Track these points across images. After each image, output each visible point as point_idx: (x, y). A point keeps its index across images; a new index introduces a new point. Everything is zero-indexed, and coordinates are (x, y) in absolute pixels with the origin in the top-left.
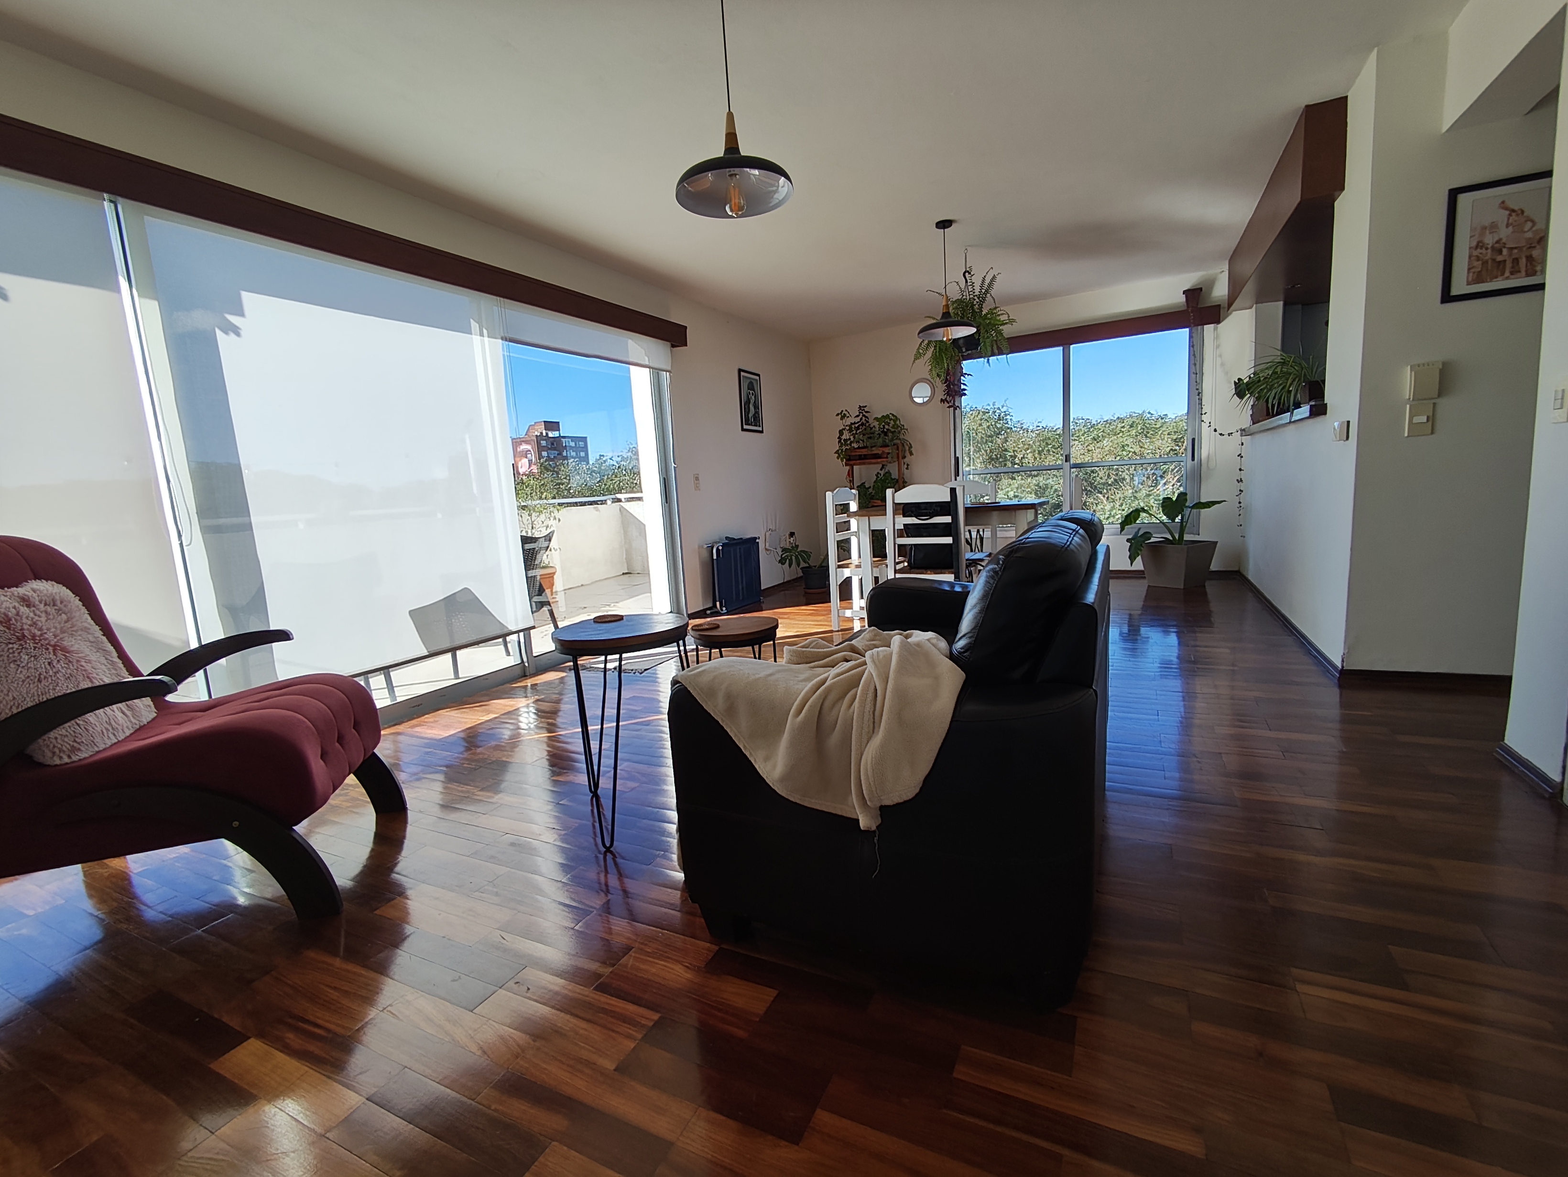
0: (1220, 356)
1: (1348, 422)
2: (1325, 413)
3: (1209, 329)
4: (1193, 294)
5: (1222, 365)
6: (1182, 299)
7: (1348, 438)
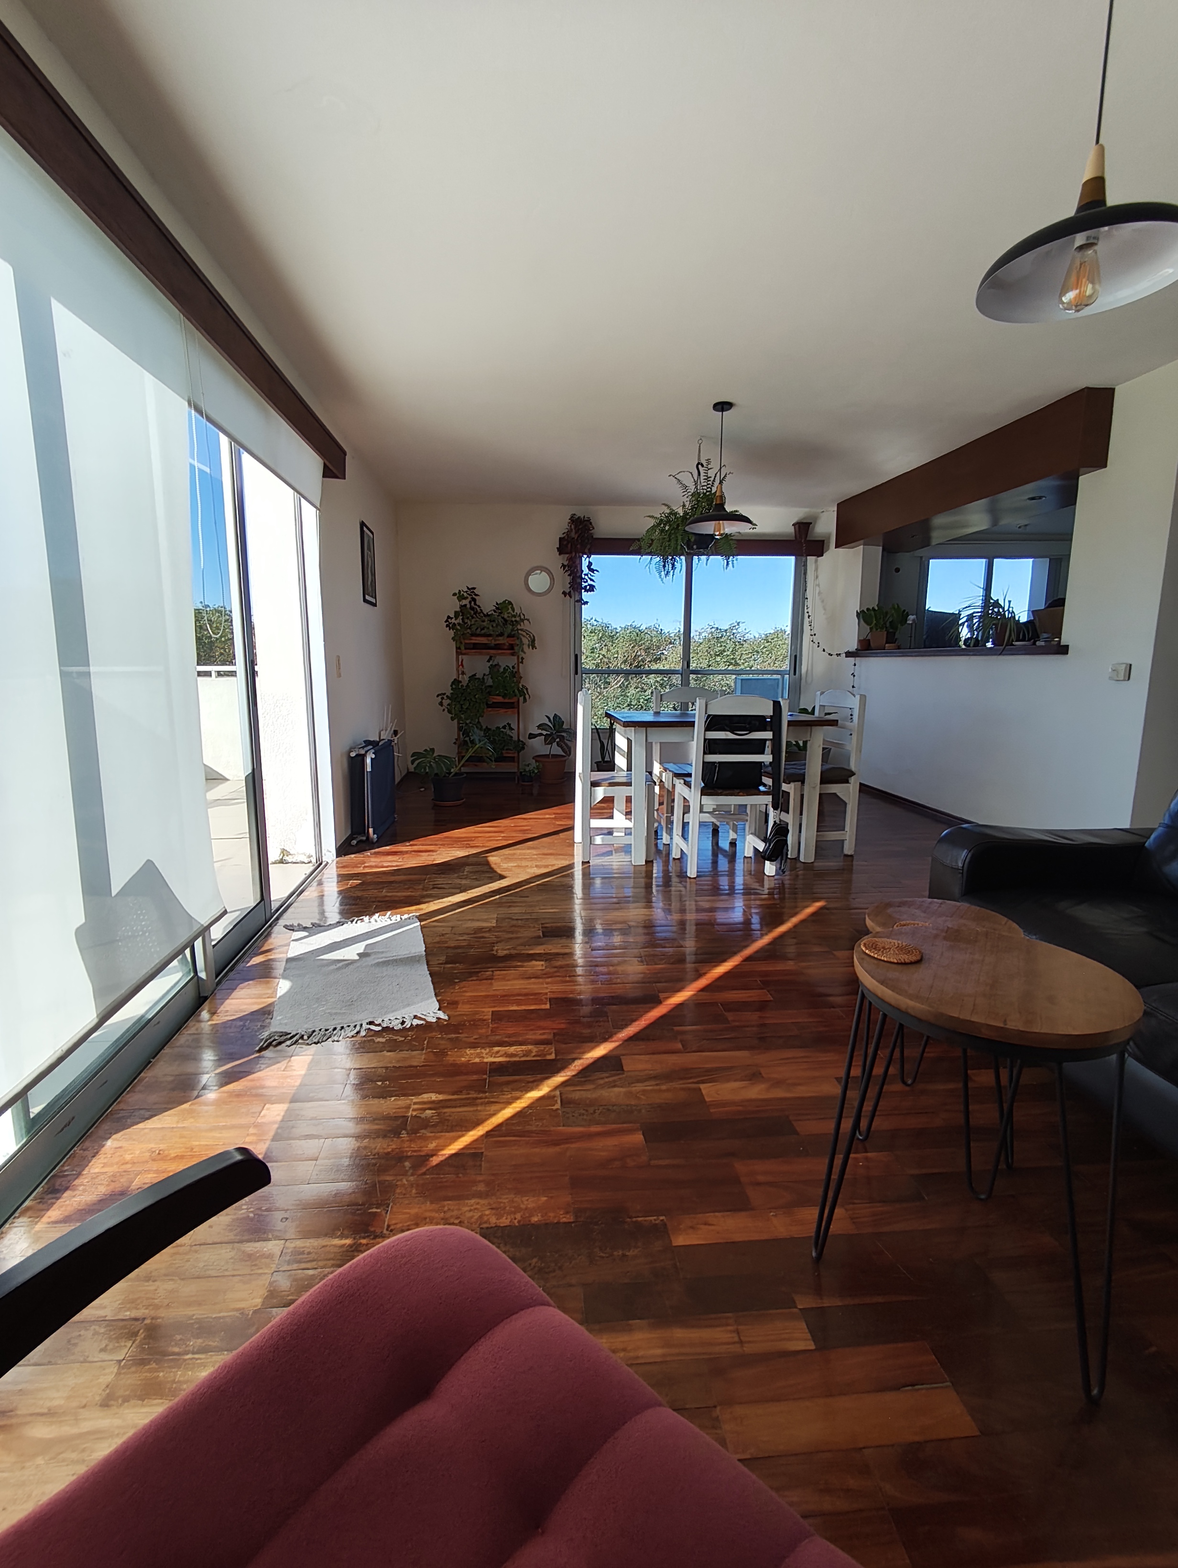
0: (819, 585)
1: (1131, 665)
2: (1067, 653)
3: (811, 559)
4: (803, 527)
5: (820, 593)
6: (791, 530)
7: (1129, 679)
